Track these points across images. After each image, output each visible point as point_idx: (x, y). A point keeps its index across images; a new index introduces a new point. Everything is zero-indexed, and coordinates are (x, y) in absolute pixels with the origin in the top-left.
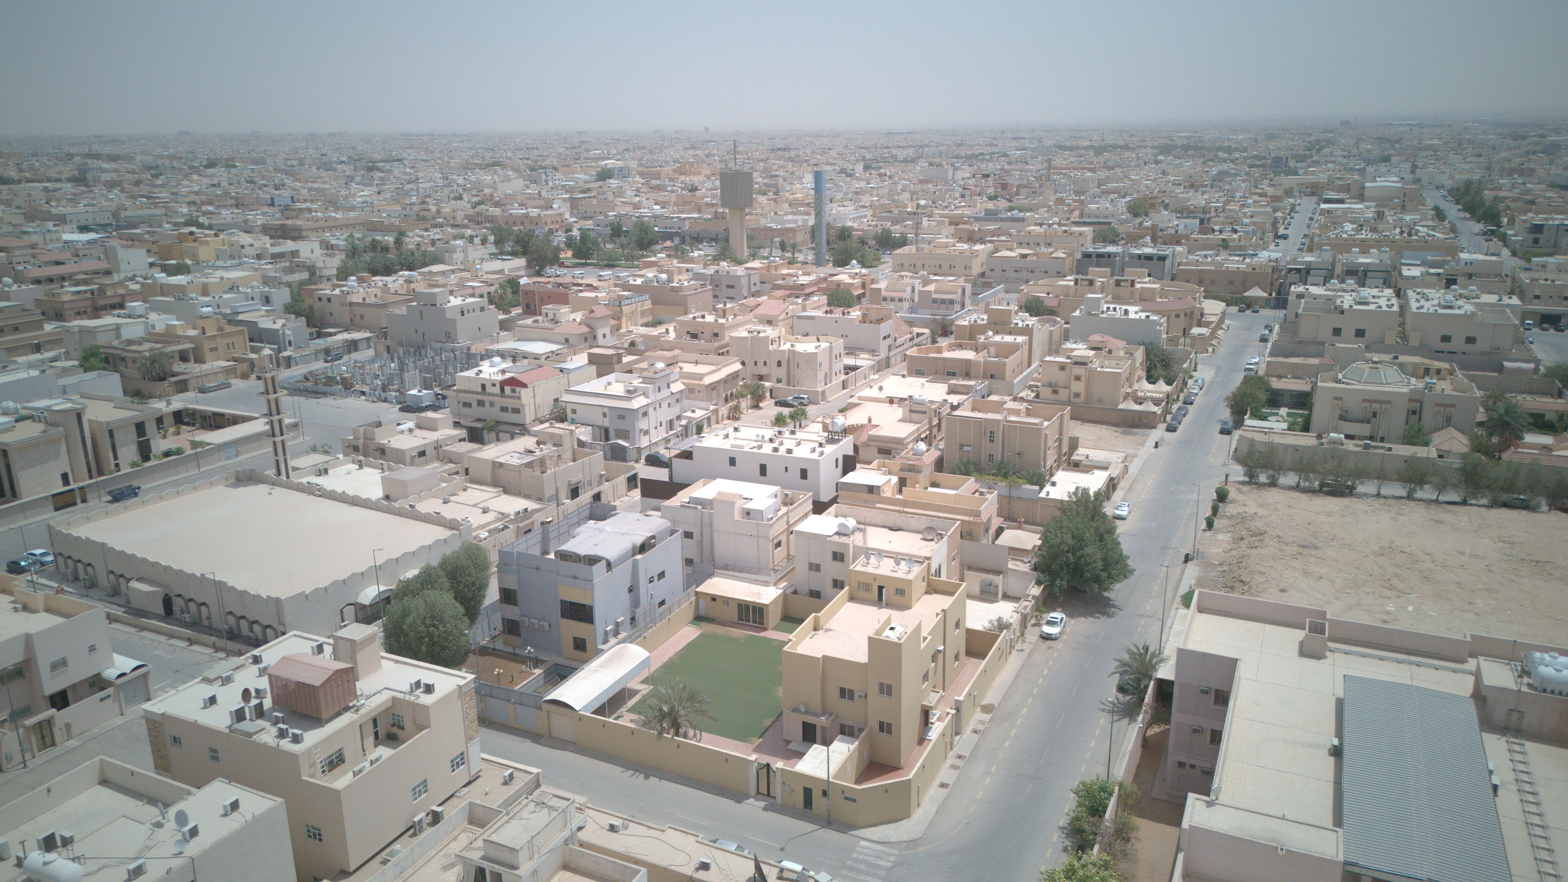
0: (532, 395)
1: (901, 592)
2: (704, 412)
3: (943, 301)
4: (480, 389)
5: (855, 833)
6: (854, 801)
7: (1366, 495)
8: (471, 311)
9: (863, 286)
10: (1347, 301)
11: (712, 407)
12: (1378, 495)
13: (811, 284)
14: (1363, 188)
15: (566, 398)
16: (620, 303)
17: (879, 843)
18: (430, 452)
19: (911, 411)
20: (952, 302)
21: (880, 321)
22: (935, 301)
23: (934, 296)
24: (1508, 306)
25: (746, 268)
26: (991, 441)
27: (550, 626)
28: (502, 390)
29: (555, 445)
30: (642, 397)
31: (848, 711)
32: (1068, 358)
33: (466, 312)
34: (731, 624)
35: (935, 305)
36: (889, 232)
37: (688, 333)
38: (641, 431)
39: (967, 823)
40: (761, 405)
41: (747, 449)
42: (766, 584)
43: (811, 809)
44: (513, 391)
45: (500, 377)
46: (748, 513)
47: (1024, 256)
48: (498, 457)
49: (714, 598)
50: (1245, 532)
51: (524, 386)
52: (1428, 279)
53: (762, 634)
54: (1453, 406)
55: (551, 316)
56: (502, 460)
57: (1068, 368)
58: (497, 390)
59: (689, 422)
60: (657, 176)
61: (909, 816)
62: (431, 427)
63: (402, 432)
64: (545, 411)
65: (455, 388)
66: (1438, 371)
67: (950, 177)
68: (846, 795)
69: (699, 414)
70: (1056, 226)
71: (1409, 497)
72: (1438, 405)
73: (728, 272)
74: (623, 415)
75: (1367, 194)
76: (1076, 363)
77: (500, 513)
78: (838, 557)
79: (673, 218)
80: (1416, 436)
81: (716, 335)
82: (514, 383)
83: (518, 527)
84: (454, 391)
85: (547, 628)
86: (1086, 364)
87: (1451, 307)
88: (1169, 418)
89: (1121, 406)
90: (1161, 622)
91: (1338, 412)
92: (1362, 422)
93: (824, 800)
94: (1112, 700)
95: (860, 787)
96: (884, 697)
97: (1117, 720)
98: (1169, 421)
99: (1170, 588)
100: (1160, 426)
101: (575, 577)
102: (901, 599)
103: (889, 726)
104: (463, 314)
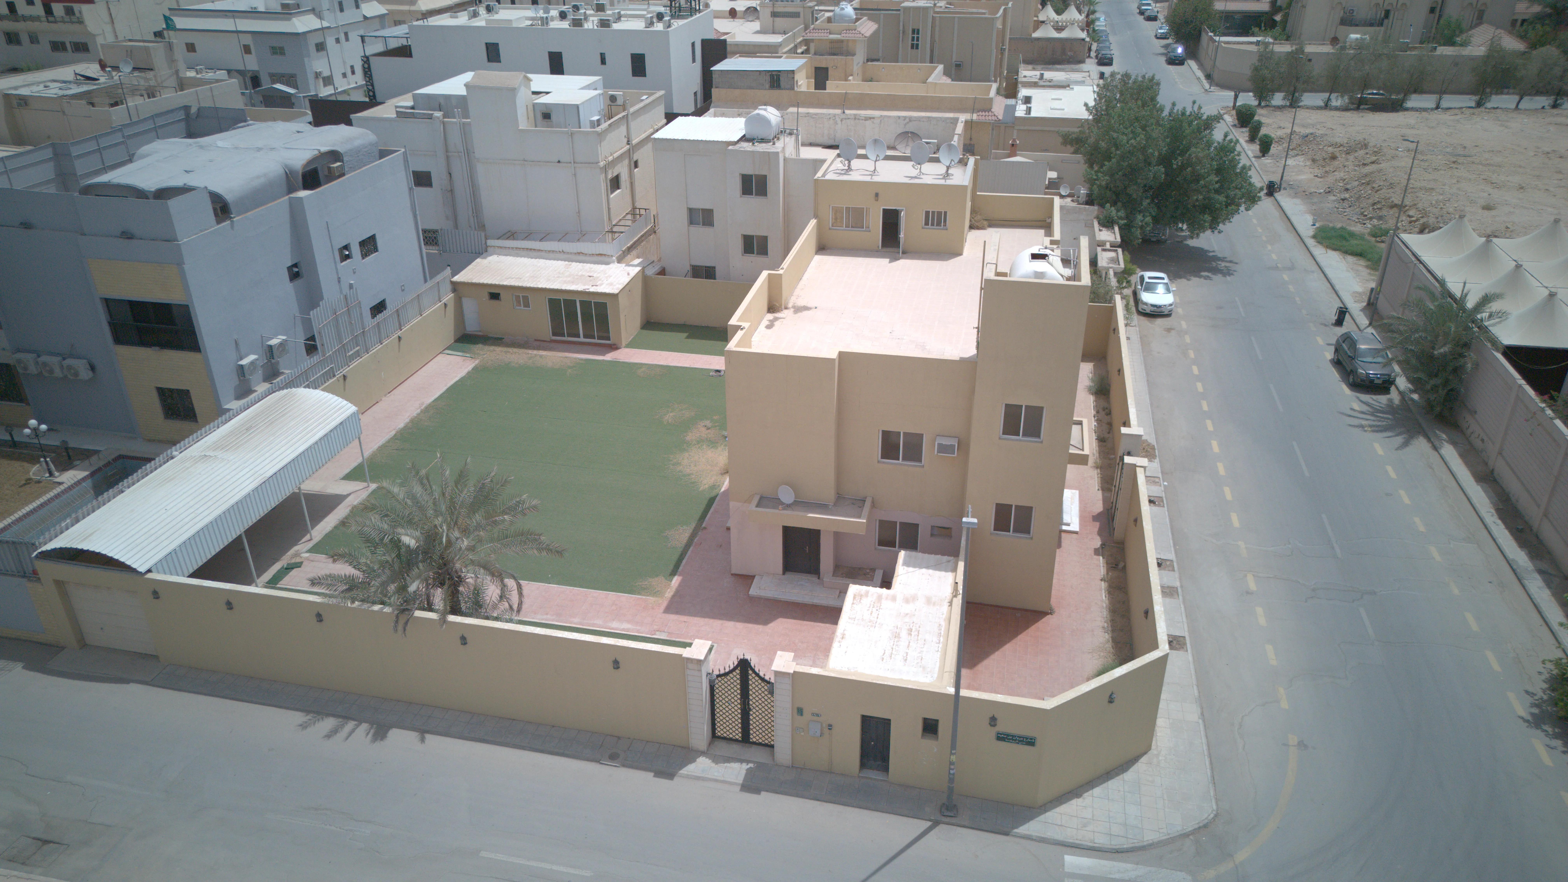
1: (936, 219)
5: (1035, 824)
6: (1030, 742)
7: (1421, 110)
17: (1116, 850)
26: (915, 46)
27: (93, 368)
28: (48, 10)
30: (312, 18)
31: (906, 489)
34: (540, 344)
38: (317, 75)
39: (1301, 745)
42: (602, 258)
43: (886, 769)
44: (71, 14)
46: (546, 115)
49: (495, 294)
51: (89, 1)
53: (609, 357)
56: (25, 92)
68: (1001, 727)
71: (1480, 105)
74: (279, 43)
78: (754, 183)
80: (1448, 37)
85: (85, 374)
88: (1093, 54)
89: (1035, 35)
90: (1318, 275)
91: (1339, 14)
92: (1371, 25)
93: (929, 743)
94: (1356, 406)
95: (1049, 704)
96: (1019, 442)
97: (1406, 444)
98: (1097, 57)
99: (1280, 227)
100: (1088, 60)
101: (127, 235)
102: (934, 234)
103: (1025, 513)
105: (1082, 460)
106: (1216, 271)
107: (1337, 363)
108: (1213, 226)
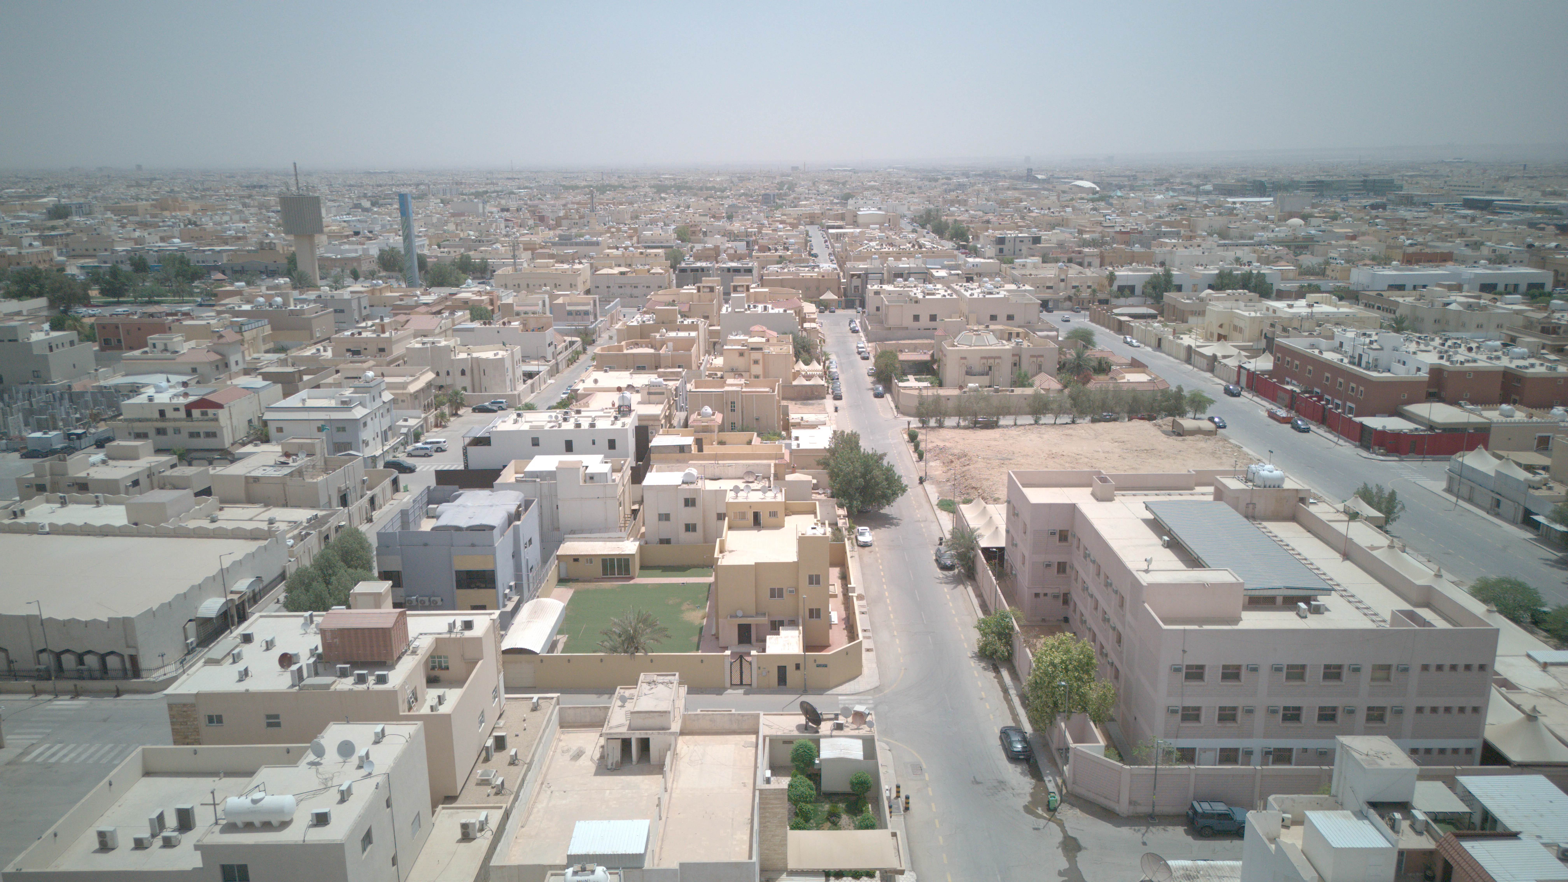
0: (228, 416)
1: (773, 514)
2: (417, 421)
3: (578, 313)
4: (157, 415)
5: (830, 692)
6: (826, 666)
7: (1007, 426)
8: (60, 345)
9: (492, 302)
10: (917, 293)
11: (423, 416)
12: (1015, 425)
13: (435, 303)
14: (856, 216)
15: (268, 416)
16: (241, 329)
17: (853, 694)
18: (144, 481)
19: (649, 393)
20: (586, 313)
21: (541, 329)
22: (570, 313)
23: (569, 308)
24: (1025, 291)
25: (352, 292)
26: (733, 410)
27: (442, 600)
28: (189, 414)
29: (308, 455)
31: (779, 608)
32: (743, 345)
33: (54, 346)
34: (597, 580)
35: (570, 317)
36: (468, 257)
37: (348, 350)
38: (364, 441)
39: (906, 669)
40: (459, 412)
42: (620, 539)
43: (785, 684)
44: (204, 414)
45: (182, 400)
46: (591, 477)
47: (622, 273)
48: (249, 472)
49: (576, 559)
50: (950, 457)
51: (220, 406)
52: (951, 278)
53: (632, 582)
54: (1042, 356)
55: (160, 346)
56: (254, 474)
57: (746, 354)
58: (182, 414)
59: (409, 430)
60: (133, 211)
61: (861, 674)
62: (131, 455)
63: (94, 465)
64: (241, 434)
65: (121, 417)
66: (1018, 335)
67: (481, 210)
68: (818, 662)
69: (412, 422)
70: (631, 249)
71: (1036, 422)
72: (1032, 356)
73: (332, 297)
74: (342, 426)
75: (860, 220)
76: (752, 349)
77: (290, 522)
78: (690, 502)
79: (204, 251)
80: (1022, 381)
81: (382, 350)
82: (204, 404)
83: (320, 532)
84: (121, 420)
85: (440, 603)
86: (761, 349)
87: (991, 293)
88: (830, 391)
89: (795, 383)
90: (936, 523)
91: (964, 369)
92: (983, 375)
93: (798, 672)
94: (941, 576)
95: (831, 654)
96: (814, 586)
97: (955, 587)
98: (833, 393)
99: (924, 501)
100: (827, 396)
101: (473, 545)
102: (773, 520)
103: (818, 610)
104: (51, 349)
105: (835, 596)
106: (892, 524)
107: (937, 560)
108: (888, 504)
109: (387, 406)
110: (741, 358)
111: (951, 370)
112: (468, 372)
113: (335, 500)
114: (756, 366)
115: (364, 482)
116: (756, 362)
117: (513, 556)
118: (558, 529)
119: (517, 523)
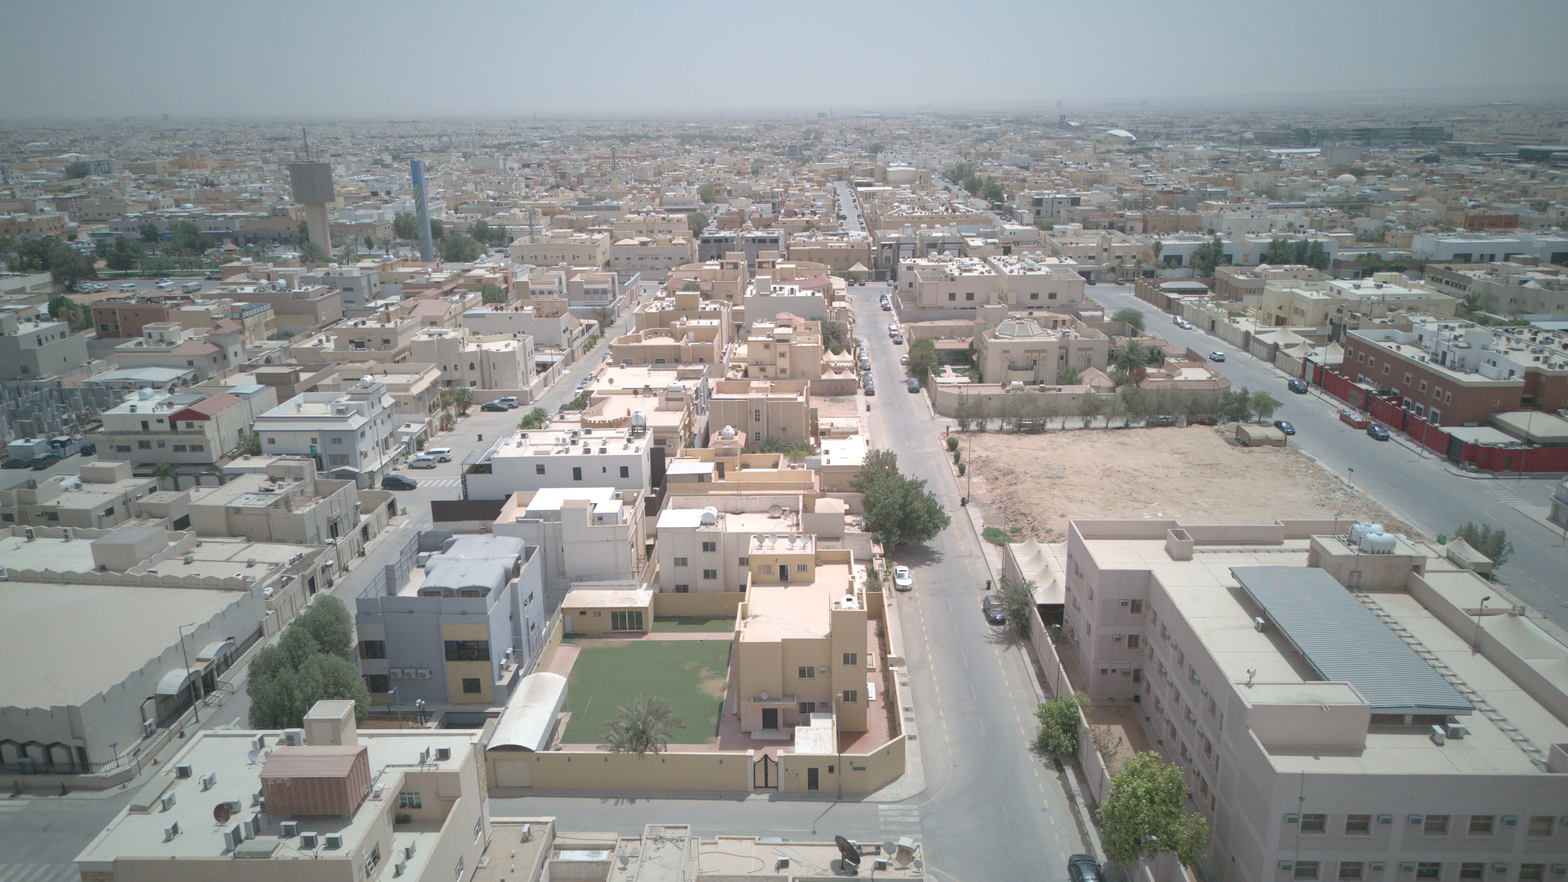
0: (215, 427)
1: (802, 568)
2: (421, 426)
3: (596, 291)
4: (139, 428)
5: (868, 799)
6: (864, 769)
7: (1054, 431)
8: (50, 338)
9: (506, 280)
10: (953, 268)
11: (427, 419)
12: (1063, 429)
13: (446, 282)
14: (885, 172)
15: (258, 427)
16: (241, 315)
17: (895, 802)
18: (119, 509)
19: (667, 400)
20: (605, 292)
21: (556, 314)
22: (587, 292)
23: (586, 286)
24: (1068, 266)
25: (361, 268)
26: (757, 420)
27: (432, 672)
28: (173, 426)
29: (296, 480)
30: (357, 416)
31: (809, 689)
32: (769, 336)
33: (43, 340)
34: (607, 635)
35: (588, 296)
36: (485, 224)
37: (351, 342)
38: (361, 453)
39: (955, 765)
40: (467, 412)
41: (553, 454)
42: (632, 587)
43: (817, 788)
44: (189, 425)
45: (166, 411)
46: (600, 518)
47: (643, 244)
48: (230, 502)
49: (583, 612)
50: (995, 473)
51: (206, 418)
52: (989, 247)
53: (644, 639)
54: (1091, 349)
55: (156, 336)
56: (236, 504)
57: (772, 346)
58: (166, 426)
59: (411, 438)
60: (152, 169)
61: (903, 773)
62: (106, 478)
63: (66, 490)
64: (231, 445)
65: (102, 429)
66: (1064, 322)
67: (502, 167)
68: (855, 765)
69: (415, 428)
70: (653, 214)
71: (1086, 427)
72: (1080, 349)
73: (341, 274)
74: (338, 438)
75: (890, 177)
76: (778, 341)
77: (271, 564)
78: (709, 547)
79: (216, 217)
80: (1069, 378)
81: (387, 341)
82: (188, 415)
83: (303, 576)
84: (101, 433)
85: (428, 676)
86: (787, 341)
87: (1032, 270)
89: (824, 377)
90: (982, 559)
91: (1007, 363)
92: (1027, 371)
93: (831, 775)
94: (991, 632)
95: (868, 755)
96: (850, 667)
99: (967, 529)
100: (859, 391)
101: (464, 613)
102: (802, 575)
103: (854, 693)
104: (40, 342)
105: (873, 670)
106: (933, 560)
107: (985, 611)
109: (388, 412)
110: (767, 351)
111: (992, 364)
112: (477, 366)
113: (324, 530)
114: (782, 359)
115: (357, 507)
116: (782, 355)
117: (511, 618)
118: (563, 574)
119: (515, 580)
